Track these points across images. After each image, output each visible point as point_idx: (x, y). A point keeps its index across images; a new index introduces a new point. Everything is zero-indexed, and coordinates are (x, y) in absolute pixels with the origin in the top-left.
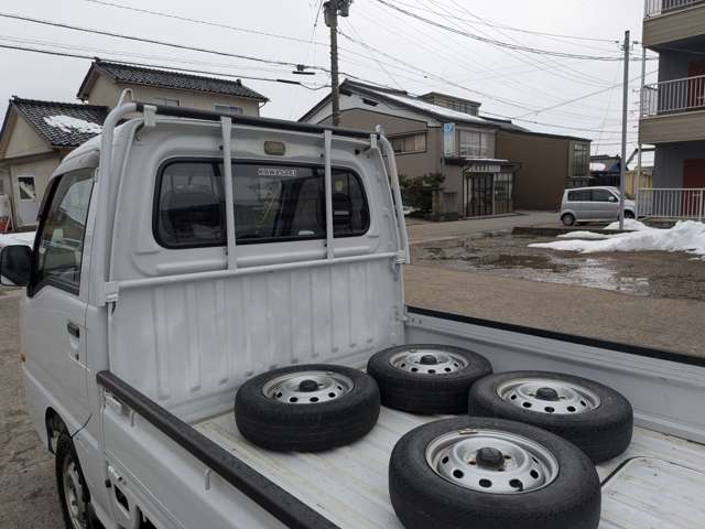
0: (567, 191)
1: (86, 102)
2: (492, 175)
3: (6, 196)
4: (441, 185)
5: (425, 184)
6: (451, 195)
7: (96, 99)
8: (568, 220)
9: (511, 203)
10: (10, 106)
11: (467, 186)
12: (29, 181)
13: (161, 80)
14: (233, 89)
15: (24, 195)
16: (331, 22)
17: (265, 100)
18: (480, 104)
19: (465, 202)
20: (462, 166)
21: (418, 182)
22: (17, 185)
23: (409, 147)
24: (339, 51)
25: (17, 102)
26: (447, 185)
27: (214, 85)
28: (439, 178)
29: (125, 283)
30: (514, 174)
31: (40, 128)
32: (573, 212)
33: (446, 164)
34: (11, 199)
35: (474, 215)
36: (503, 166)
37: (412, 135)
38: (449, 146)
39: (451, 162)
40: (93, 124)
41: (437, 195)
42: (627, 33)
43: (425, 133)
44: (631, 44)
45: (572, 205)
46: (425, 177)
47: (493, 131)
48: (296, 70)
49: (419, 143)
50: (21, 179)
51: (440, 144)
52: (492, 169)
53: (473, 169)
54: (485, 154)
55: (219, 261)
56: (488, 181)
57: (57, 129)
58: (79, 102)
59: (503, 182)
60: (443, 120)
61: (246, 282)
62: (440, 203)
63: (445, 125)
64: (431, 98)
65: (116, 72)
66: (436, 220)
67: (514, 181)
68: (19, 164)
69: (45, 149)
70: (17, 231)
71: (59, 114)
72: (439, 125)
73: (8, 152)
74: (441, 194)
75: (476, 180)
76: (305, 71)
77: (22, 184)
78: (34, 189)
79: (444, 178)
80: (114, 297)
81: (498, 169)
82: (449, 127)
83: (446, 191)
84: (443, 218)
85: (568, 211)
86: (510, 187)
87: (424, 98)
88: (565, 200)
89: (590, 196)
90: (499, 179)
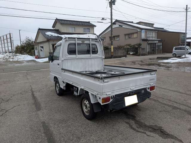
0: (174, 47)
1: (54, 28)
2: (156, 43)
3: (38, 51)
4: (141, 46)
5: (136, 46)
6: (143, 49)
7: (56, 28)
8: (174, 55)
9: (161, 51)
10: (38, 30)
11: (148, 47)
12: (42, 47)
13: (71, 22)
14: (88, 24)
15: (41, 50)
16: (111, 7)
17: (95, 26)
18: (154, 24)
19: (148, 51)
20: (147, 41)
21: (134, 46)
22: (40, 48)
23: (132, 37)
24: (113, 13)
25: (40, 29)
26: (142, 46)
27: (83, 23)
28: (140, 45)
29: (64, 58)
30: (162, 43)
31: (45, 35)
32: (176, 53)
33: (142, 41)
34: (39, 51)
35: (150, 54)
36: (159, 41)
37: (133, 33)
38: (143, 36)
39: (144, 40)
40: (56, 34)
41: (139, 49)
42: (187, 5)
43: (137, 33)
44: (188, 8)
45: (176, 51)
46: (136, 45)
47: (157, 31)
48: (102, 19)
49: (135, 35)
50: (41, 47)
51: (141, 35)
52: (155, 42)
53: (150, 42)
54: (154, 38)
55: (76, 57)
56: (155, 45)
57: (48, 35)
58: (53, 29)
59: (159, 45)
60: (142, 29)
61: (79, 59)
62: (140, 51)
63: (142, 30)
64: (139, 23)
65: (61, 21)
66: (139, 55)
67: (162, 45)
68: (40, 43)
69: (45, 40)
70: (40, 58)
71: (48, 32)
72: (140, 30)
73: (37, 41)
74: (140, 48)
75: (151, 45)
76: (104, 19)
77: (41, 48)
78: (43, 49)
79: (141, 44)
80: (63, 60)
81: (157, 42)
82: (143, 31)
83: (142, 48)
84: (141, 55)
85: (174, 53)
86: (161, 46)
87: (137, 23)
88: (174, 50)
89: (181, 49)
90: (158, 44)
